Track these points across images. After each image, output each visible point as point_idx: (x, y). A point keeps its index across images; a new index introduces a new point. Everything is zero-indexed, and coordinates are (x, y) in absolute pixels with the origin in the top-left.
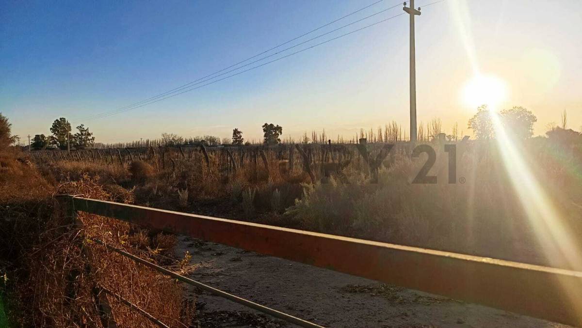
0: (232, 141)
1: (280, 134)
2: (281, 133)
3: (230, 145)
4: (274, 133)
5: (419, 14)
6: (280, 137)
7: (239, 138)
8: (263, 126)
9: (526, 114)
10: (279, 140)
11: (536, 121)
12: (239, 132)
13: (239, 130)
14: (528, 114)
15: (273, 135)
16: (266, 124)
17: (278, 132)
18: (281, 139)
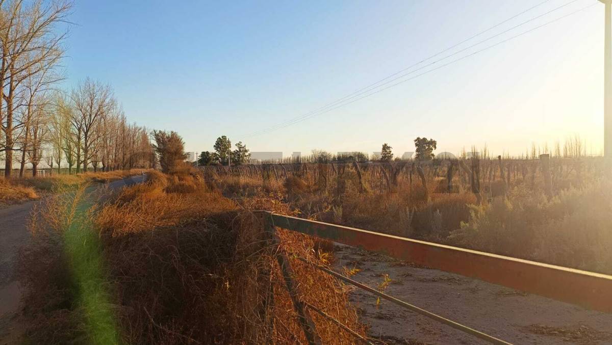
0: (380, 156)
1: (434, 148)
3: (379, 161)
4: (427, 148)
6: (434, 152)
7: (388, 153)
8: (415, 141)
10: (433, 155)
12: (389, 148)
13: (388, 145)
15: (426, 150)
16: (418, 138)
17: (431, 147)
18: (435, 154)
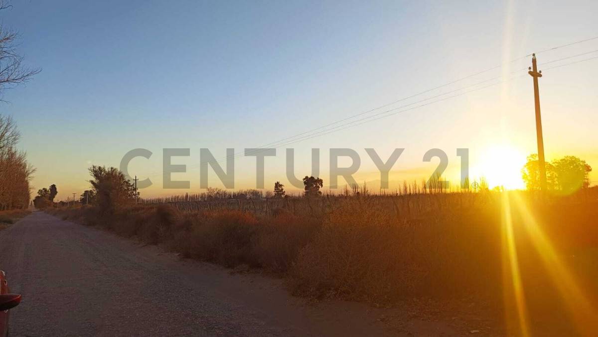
0: (273, 194)
1: (320, 187)
2: (322, 186)
3: (272, 198)
4: (314, 186)
5: (541, 76)
6: (321, 189)
7: (280, 191)
8: (304, 179)
9: (580, 164)
10: (320, 192)
11: (590, 170)
12: (281, 186)
13: (280, 183)
14: (581, 163)
15: (314, 188)
16: (307, 177)
17: (318, 185)
18: (322, 191)
